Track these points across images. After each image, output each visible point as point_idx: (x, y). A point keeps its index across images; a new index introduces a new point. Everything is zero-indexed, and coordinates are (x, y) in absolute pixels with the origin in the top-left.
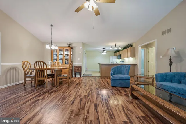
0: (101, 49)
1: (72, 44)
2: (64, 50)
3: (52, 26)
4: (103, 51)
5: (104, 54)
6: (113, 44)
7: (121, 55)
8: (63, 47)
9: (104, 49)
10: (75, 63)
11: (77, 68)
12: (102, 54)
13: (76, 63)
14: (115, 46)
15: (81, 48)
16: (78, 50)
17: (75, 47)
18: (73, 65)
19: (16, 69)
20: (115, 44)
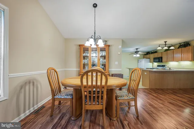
0: (133, 49)
4: (136, 52)
5: (138, 55)
7: (162, 58)
9: (137, 49)
13: (113, 70)
14: (166, 44)
15: (120, 47)
19: (33, 83)
20: (165, 42)
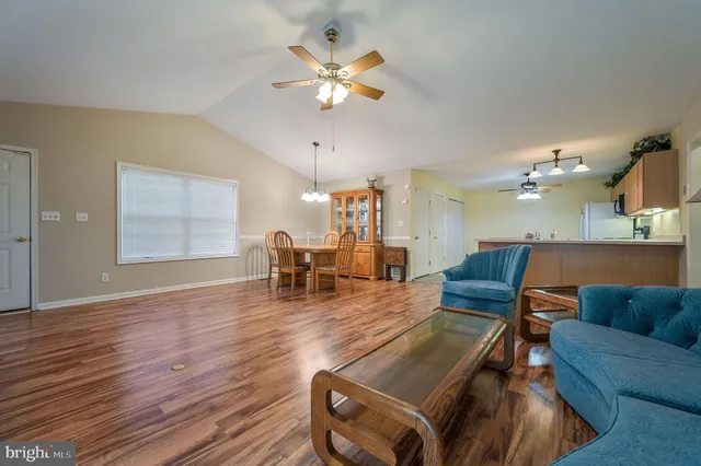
1: (382, 178)
2: (356, 199)
3: (316, 144)
4: (522, 185)
5: (531, 196)
6: (545, 153)
7: (621, 197)
8: (355, 192)
9: (527, 175)
10: (390, 238)
11: (393, 253)
12: (521, 197)
13: (394, 238)
14: (557, 160)
15: (407, 187)
16: (399, 196)
17: (389, 187)
18: (385, 242)
20: (557, 152)
